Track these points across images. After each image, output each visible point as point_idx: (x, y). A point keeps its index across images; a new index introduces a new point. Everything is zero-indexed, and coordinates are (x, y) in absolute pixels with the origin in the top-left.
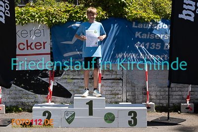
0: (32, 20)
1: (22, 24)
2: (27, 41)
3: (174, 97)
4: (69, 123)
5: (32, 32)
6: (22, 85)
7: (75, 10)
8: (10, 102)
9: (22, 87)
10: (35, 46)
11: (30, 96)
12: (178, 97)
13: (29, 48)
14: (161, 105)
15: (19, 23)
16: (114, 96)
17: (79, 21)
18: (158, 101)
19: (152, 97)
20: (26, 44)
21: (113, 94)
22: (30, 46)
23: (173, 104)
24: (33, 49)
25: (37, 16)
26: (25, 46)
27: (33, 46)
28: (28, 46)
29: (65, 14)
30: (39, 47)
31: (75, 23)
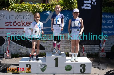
0: (24, 9)
1: (19, 12)
2: (22, 21)
3: (95, 50)
4: (43, 71)
5: (25, 17)
6: (20, 44)
7: (47, 5)
8: (14, 52)
9: (20, 45)
10: (26, 24)
11: (24, 49)
12: (97, 49)
13: (23, 24)
14: (89, 53)
15: (17, 11)
16: (66, 49)
17: (49, 11)
18: (88, 51)
19: (85, 50)
20: (21, 23)
21: (66, 48)
22: (24, 24)
23: (95, 53)
24: (25, 25)
25: (27, 8)
26: (21, 24)
27: (25, 24)
28: (22, 24)
29: (42, 7)
30: (29, 24)
31: (47, 12)
